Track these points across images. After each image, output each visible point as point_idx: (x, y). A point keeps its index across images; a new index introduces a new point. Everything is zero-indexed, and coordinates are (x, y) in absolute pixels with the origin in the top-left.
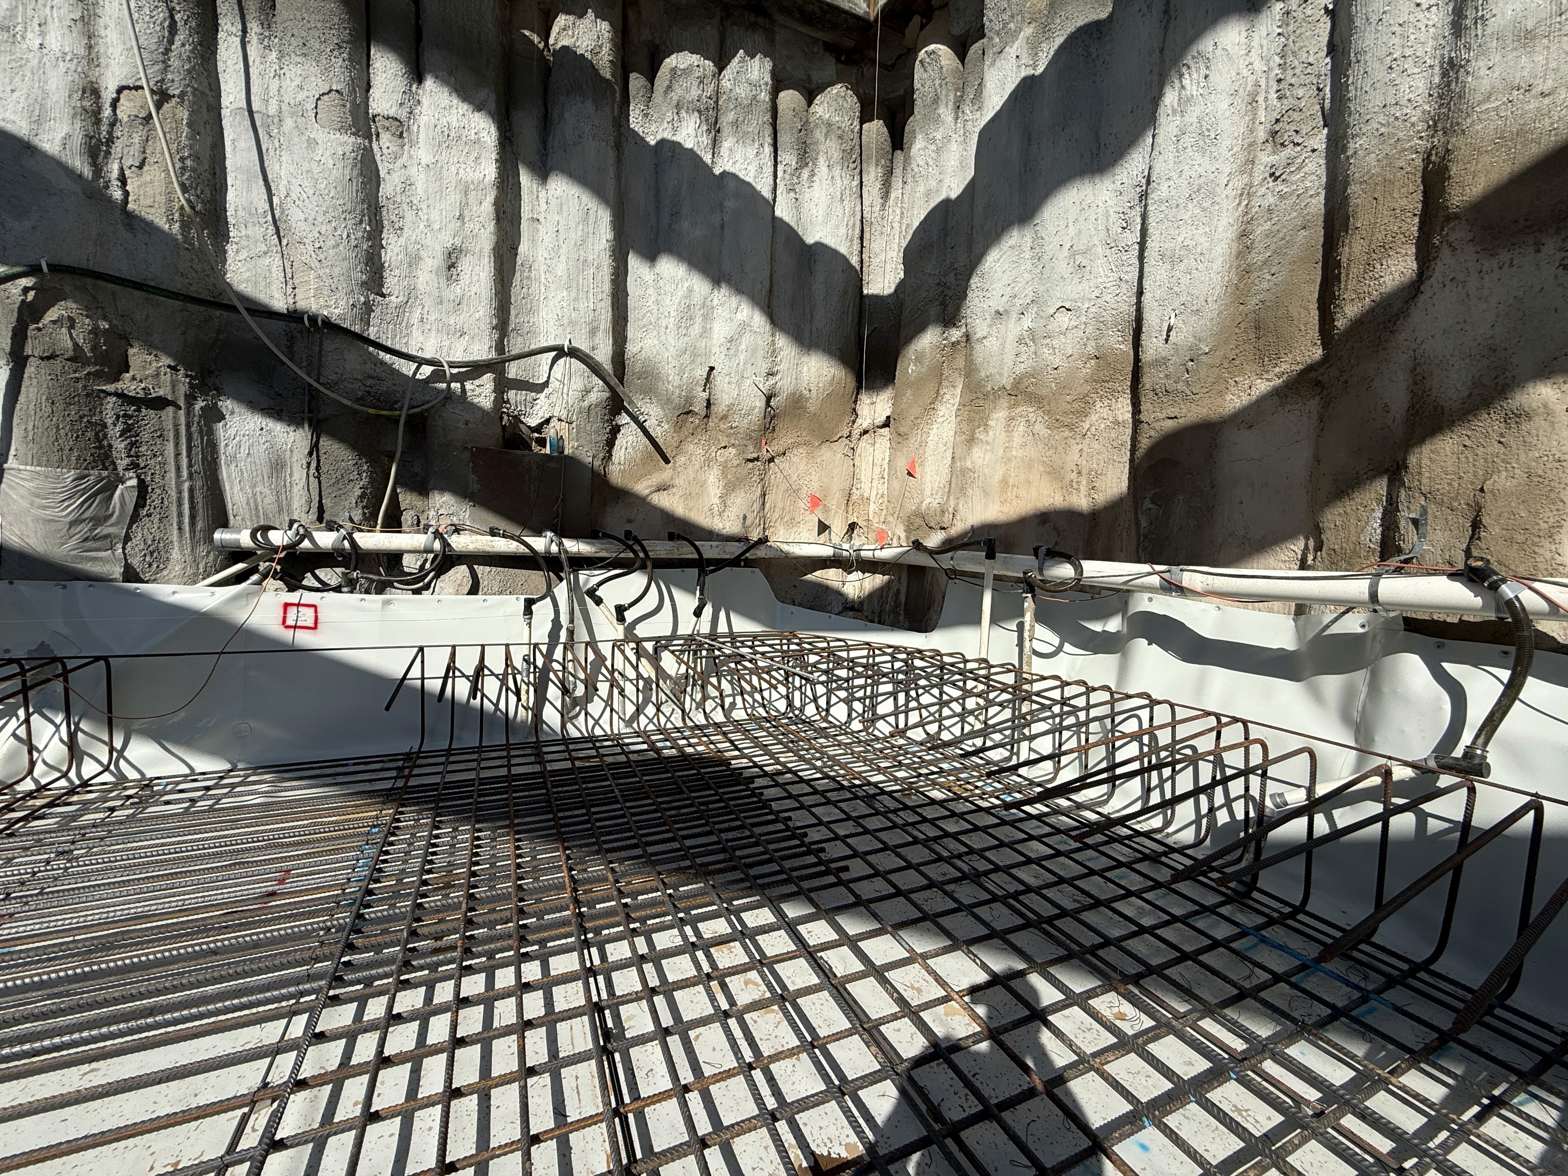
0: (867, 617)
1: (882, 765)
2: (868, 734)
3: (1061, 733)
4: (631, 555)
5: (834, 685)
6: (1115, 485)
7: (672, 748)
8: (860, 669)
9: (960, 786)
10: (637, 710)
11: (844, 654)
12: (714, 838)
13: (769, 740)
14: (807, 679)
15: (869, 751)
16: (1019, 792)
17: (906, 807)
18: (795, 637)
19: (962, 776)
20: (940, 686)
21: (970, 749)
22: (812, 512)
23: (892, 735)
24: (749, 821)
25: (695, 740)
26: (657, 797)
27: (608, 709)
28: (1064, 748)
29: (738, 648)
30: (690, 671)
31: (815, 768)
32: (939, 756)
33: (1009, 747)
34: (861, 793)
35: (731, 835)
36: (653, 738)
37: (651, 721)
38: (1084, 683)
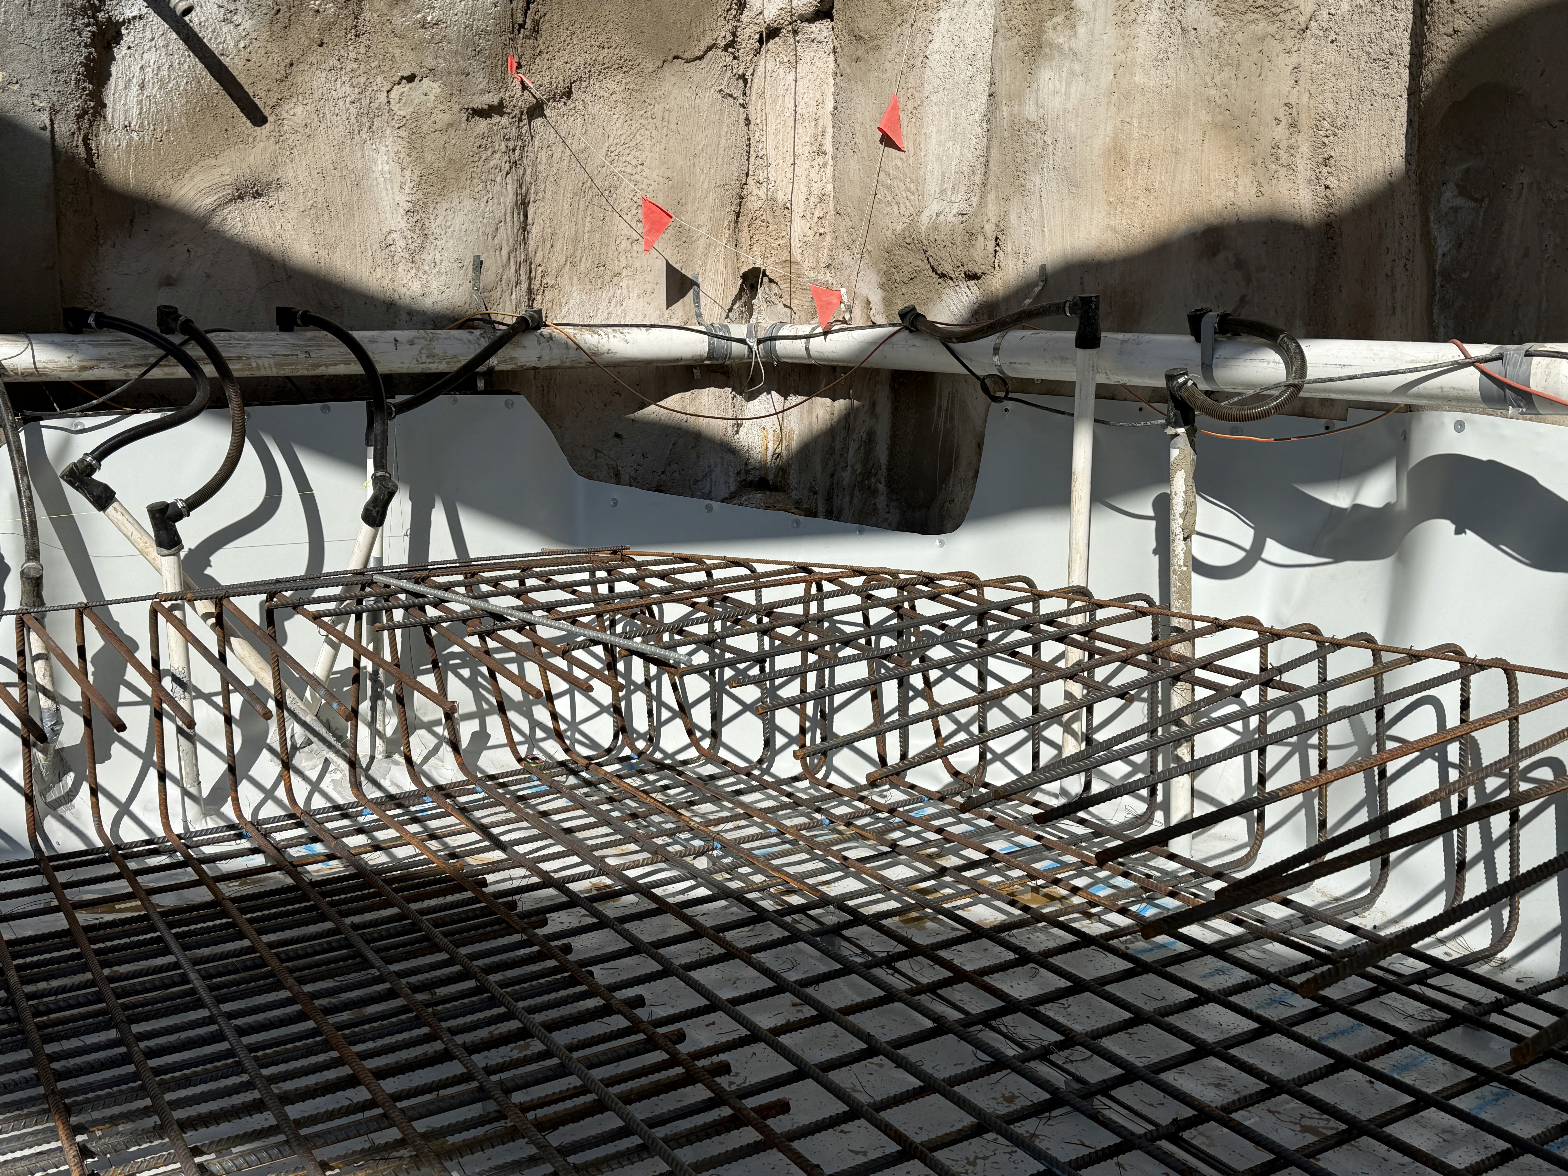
0: (798, 504)
1: (852, 854)
2: (815, 783)
3: (1262, 752)
4: (181, 372)
5: (728, 673)
6: (1375, 152)
7: (331, 857)
8: (789, 631)
9: (1036, 890)
10: (232, 769)
11: (748, 597)
12: (454, 1068)
13: (577, 818)
14: (661, 663)
15: (818, 825)
16: (1173, 895)
17: (913, 950)
18: (628, 561)
19: (1038, 866)
20: (979, 659)
21: (1055, 803)
22: (649, 246)
23: (873, 783)
24: (539, 1018)
25: (390, 833)
26: (302, 982)
27: (153, 774)
28: (1270, 786)
29: (485, 596)
30: (365, 662)
31: (694, 874)
32: (984, 823)
33: (1144, 792)
34: (805, 925)
35: (495, 1056)
36: (278, 836)
37: (269, 794)
38: (1312, 632)
